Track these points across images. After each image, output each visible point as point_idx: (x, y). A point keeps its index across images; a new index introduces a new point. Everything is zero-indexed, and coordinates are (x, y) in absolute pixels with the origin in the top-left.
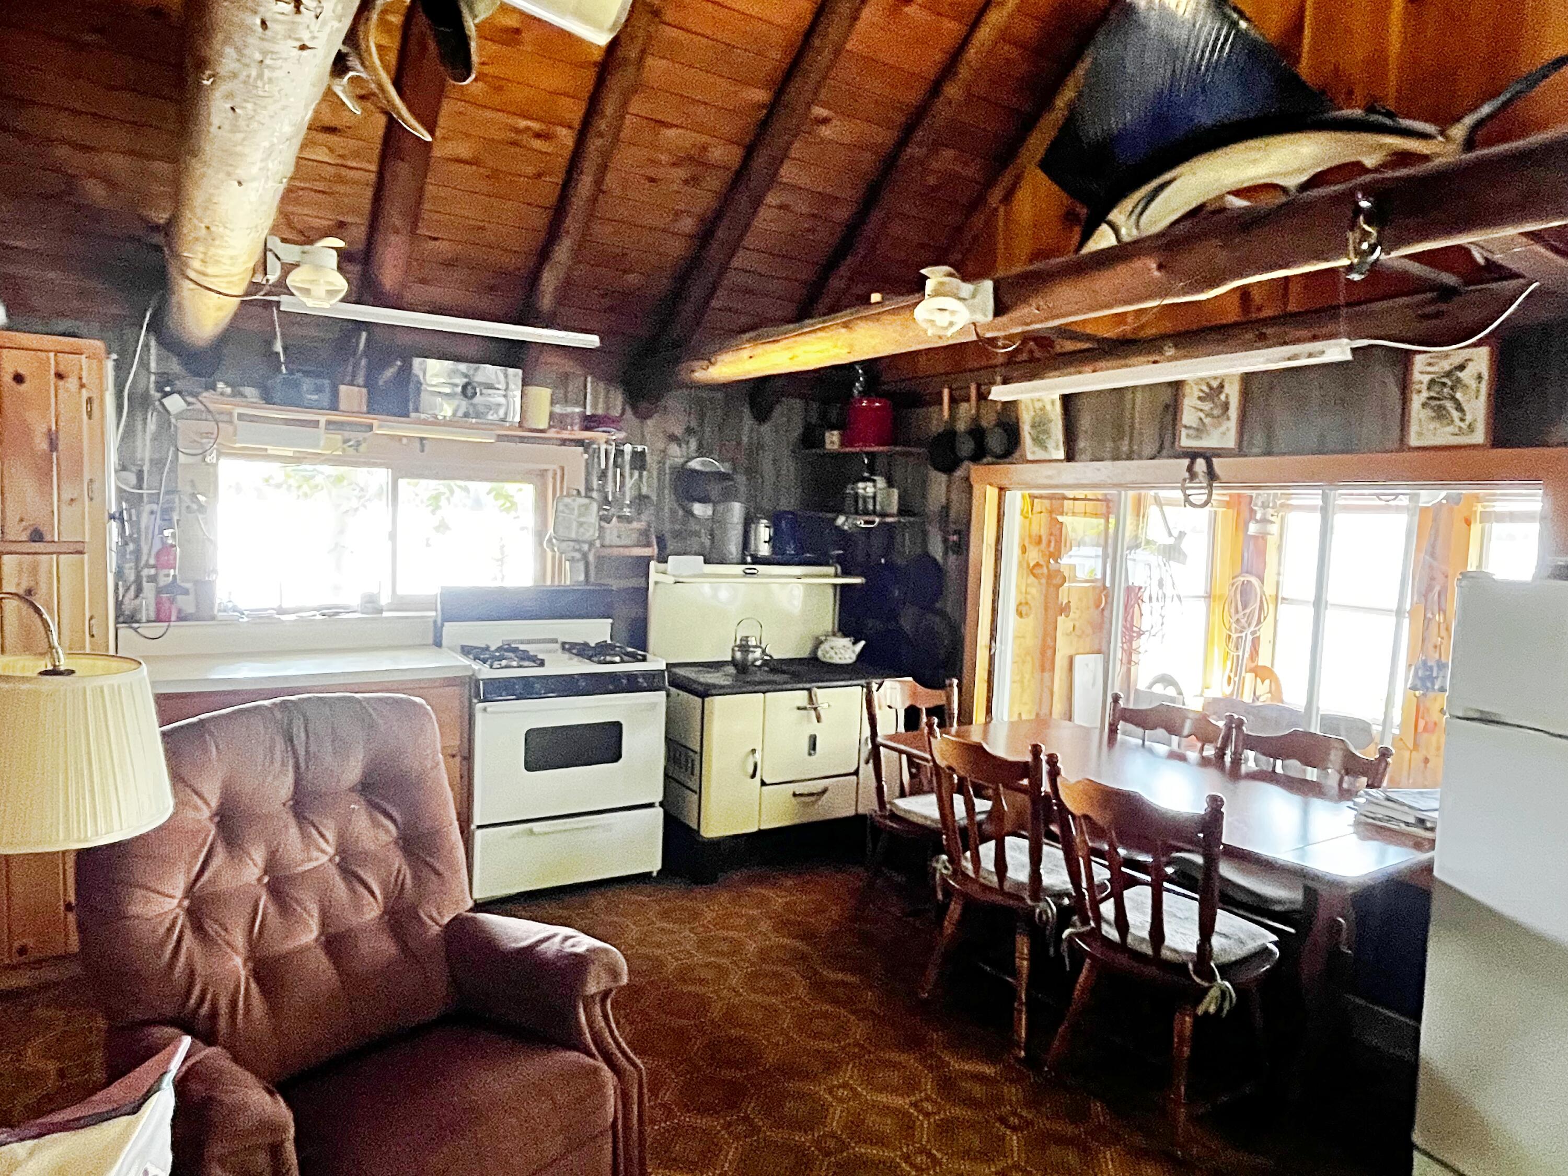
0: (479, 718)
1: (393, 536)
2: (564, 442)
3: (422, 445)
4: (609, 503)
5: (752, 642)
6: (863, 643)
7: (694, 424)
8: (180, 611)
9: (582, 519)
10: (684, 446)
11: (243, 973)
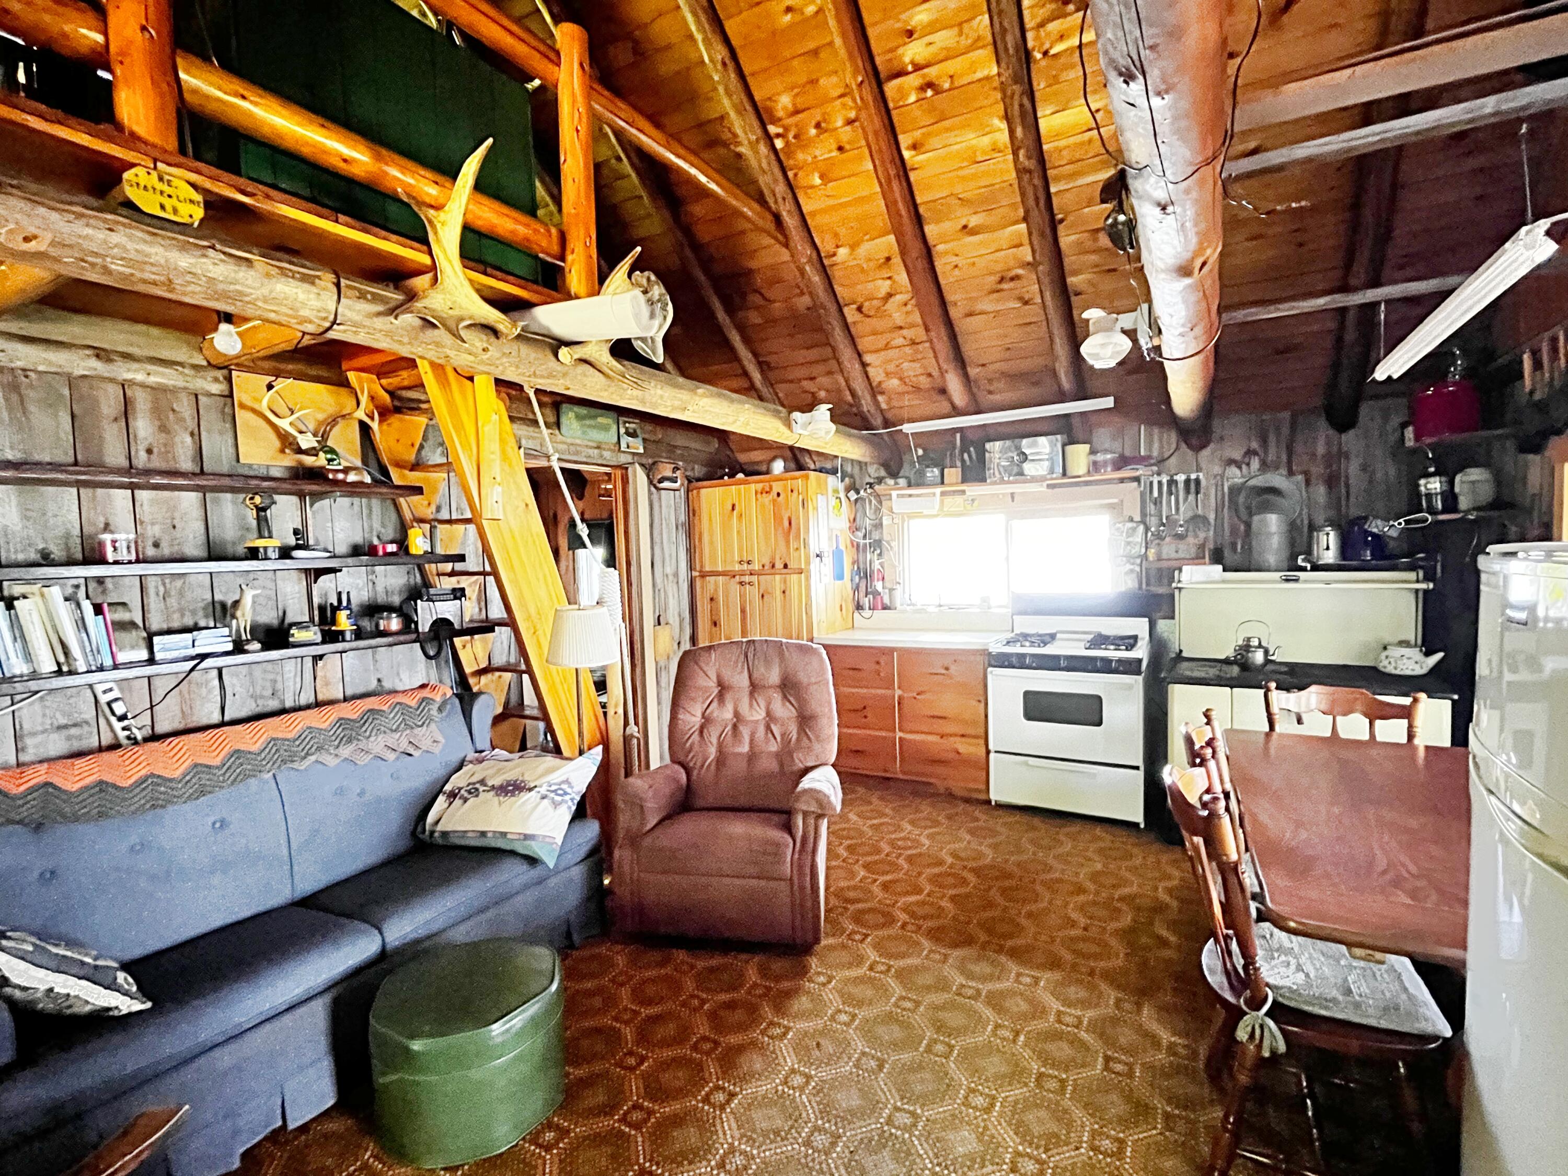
0: (989, 677)
1: (1007, 558)
2: (1122, 480)
3: (1013, 498)
4: (1164, 525)
5: (1255, 642)
6: (1440, 655)
7: (1255, 445)
8: (882, 603)
9: (1130, 539)
10: (1244, 466)
11: (712, 757)
